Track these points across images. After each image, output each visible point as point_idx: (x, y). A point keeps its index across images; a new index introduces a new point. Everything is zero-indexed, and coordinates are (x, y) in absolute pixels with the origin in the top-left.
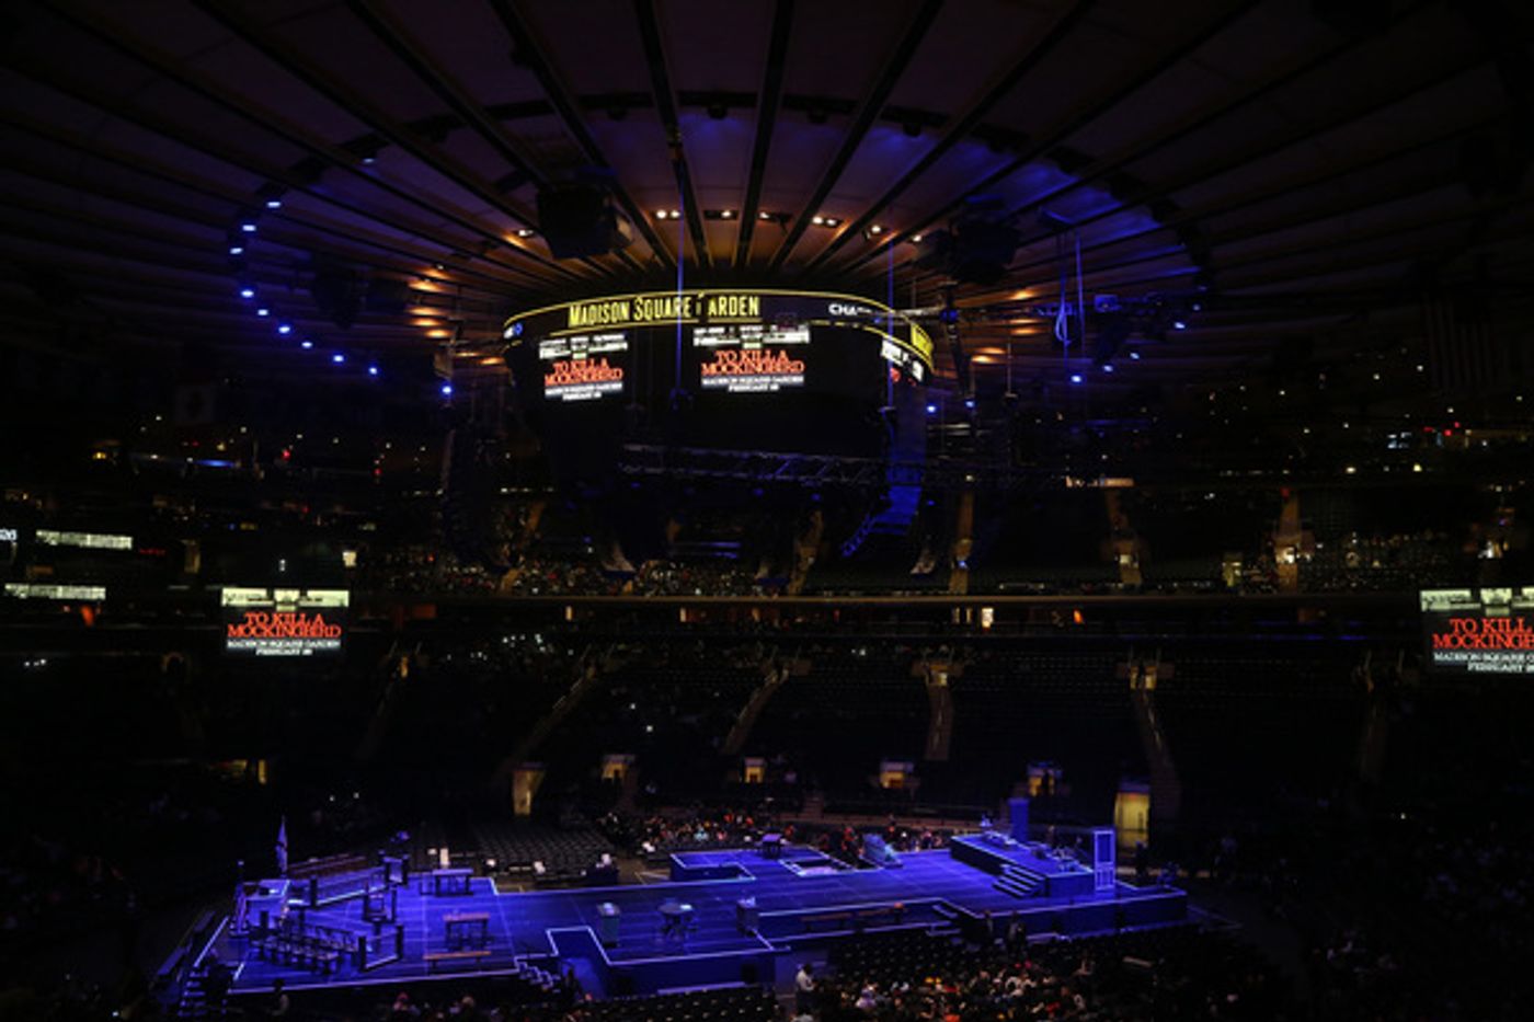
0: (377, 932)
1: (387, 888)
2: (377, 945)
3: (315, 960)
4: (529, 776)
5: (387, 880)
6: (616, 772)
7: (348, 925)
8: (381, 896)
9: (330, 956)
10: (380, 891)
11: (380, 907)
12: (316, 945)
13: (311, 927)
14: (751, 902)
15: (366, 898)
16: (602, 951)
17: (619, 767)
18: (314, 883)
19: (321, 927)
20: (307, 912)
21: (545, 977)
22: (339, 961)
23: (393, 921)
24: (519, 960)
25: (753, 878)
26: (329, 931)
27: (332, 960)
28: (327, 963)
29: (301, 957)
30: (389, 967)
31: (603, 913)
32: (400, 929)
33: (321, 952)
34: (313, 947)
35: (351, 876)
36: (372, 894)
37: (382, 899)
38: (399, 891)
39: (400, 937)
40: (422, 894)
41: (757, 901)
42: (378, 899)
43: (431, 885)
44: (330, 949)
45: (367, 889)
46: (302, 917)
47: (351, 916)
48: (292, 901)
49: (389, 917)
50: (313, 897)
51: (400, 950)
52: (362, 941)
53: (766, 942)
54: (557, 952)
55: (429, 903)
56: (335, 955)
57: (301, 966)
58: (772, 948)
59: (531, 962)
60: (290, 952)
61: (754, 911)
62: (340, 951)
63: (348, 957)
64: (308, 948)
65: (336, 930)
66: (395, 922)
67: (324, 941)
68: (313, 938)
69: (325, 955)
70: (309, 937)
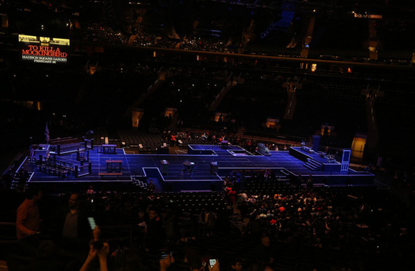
0: (82, 165)
1: (86, 150)
2: (82, 169)
3: (59, 173)
4: (138, 114)
5: (86, 147)
6: (170, 114)
7: (71, 162)
8: (83, 152)
9: (65, 172)
11: (83, 156)
13: (58, 162)
14: (216, 163)
15: (78, 152)
16: (161, 176)
17: (171, 112)
18: (59, 147)
19: (62, 162)
20: (56, 156)
21: (141, 183)
22: (69, 174)
24: (132, 177)
25: (217, 155)
26: (64, 163)
28: (64, 174)
29: (55, 171)
30: (86, 177)
31: (162, 163)
32: (90, 164)
34: (59, 168)
35: (73, 145)
36: (81, 151)
37: (84, 153)
38: (90, 151)
39: (90, 166)
40: (98, 153)
41: (218, 163)
42: (82, 153)
43: (101, 150)
44: (66, 170)
45: (78, 150)
46: (54, 158)
47: (73, 159)
48: (51, 152)
49: (86, 160)
50: (58, 151)
51: (90, 171)
52: (76, 167)
53: (220, 177)
54: (146, 176)
55: (101, 156)
57: (54, 174)
58: (222, 180)
59: (137, 178)
60: (51, 170)
61: (216, 166)
62: (69, 170)
63: (71, 172)
64: (57, 168)
65: (67, 163)
66: (88, 161)
67: (63, 166)
68: (58, 165)
69: (63, 171)
70: (57, 165)
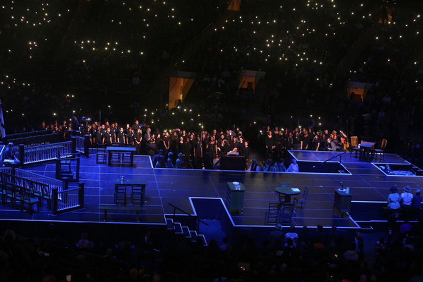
0: (66, 187)
1: (74, 156)
2: (65, 196)
3: (22, 201)
4: (182, 82)
5: (74, 151)
6: (250, 84)
7: (44, 181)
8: (68, 162)
9: (33, 200)
10: (67, 159)
11: (68, 170)
12: (23, 191)
13: (19, 179)
14: (347, 191)
15: (58, 162)
16: (229, 215)
17: (253, 80)
18: (22, 149)
19: (27, 180)
20: (17, 170)
21: (185, 230)
22: (39, 204)
23: (77, 180)
24: (167, 217)
25: (351, 174)
26: (31, 183)
27: (35, 203)
28: (31, 205)
29: (13, 199)
30: (73, 212)
31: (232, 188)
32: (82, 185)
33: (27, 197)
34: (21, 192)
35: (49, 146)
36: (63, 159)
37: (69, 164)
38: (82, 159)
39: (81, 192)
40: (98, 163)
41: (351, 190)
42: (66, 164)
43: (105, 156)
44: (33, 196)
45: (59, 156)
46: (13, 172)
47: (48, 174)
48: (6, 160)
49: (75, 178)
50: (22, 157)
51: (81, 200)
52: (55, 192)
53: (355, 222)
54: (196, 214)
55: (103, 170)
56: (37, 200)
57: (13, 205)
58: (359, 227)
59: (176, 219)
60: (6, 195)
61: (349, 197)
62: (40, 197)
63: (45, 202)
64: (17, 193)
65: (36, 183)
66: (79, 181)
67: (29, 190)
68: (20, 187)
69: (29, 200)
70: (18, 187)
